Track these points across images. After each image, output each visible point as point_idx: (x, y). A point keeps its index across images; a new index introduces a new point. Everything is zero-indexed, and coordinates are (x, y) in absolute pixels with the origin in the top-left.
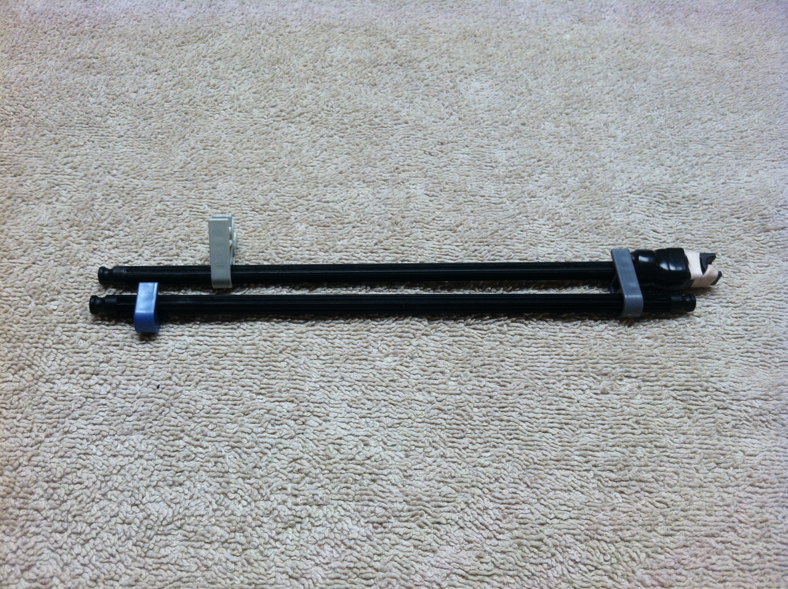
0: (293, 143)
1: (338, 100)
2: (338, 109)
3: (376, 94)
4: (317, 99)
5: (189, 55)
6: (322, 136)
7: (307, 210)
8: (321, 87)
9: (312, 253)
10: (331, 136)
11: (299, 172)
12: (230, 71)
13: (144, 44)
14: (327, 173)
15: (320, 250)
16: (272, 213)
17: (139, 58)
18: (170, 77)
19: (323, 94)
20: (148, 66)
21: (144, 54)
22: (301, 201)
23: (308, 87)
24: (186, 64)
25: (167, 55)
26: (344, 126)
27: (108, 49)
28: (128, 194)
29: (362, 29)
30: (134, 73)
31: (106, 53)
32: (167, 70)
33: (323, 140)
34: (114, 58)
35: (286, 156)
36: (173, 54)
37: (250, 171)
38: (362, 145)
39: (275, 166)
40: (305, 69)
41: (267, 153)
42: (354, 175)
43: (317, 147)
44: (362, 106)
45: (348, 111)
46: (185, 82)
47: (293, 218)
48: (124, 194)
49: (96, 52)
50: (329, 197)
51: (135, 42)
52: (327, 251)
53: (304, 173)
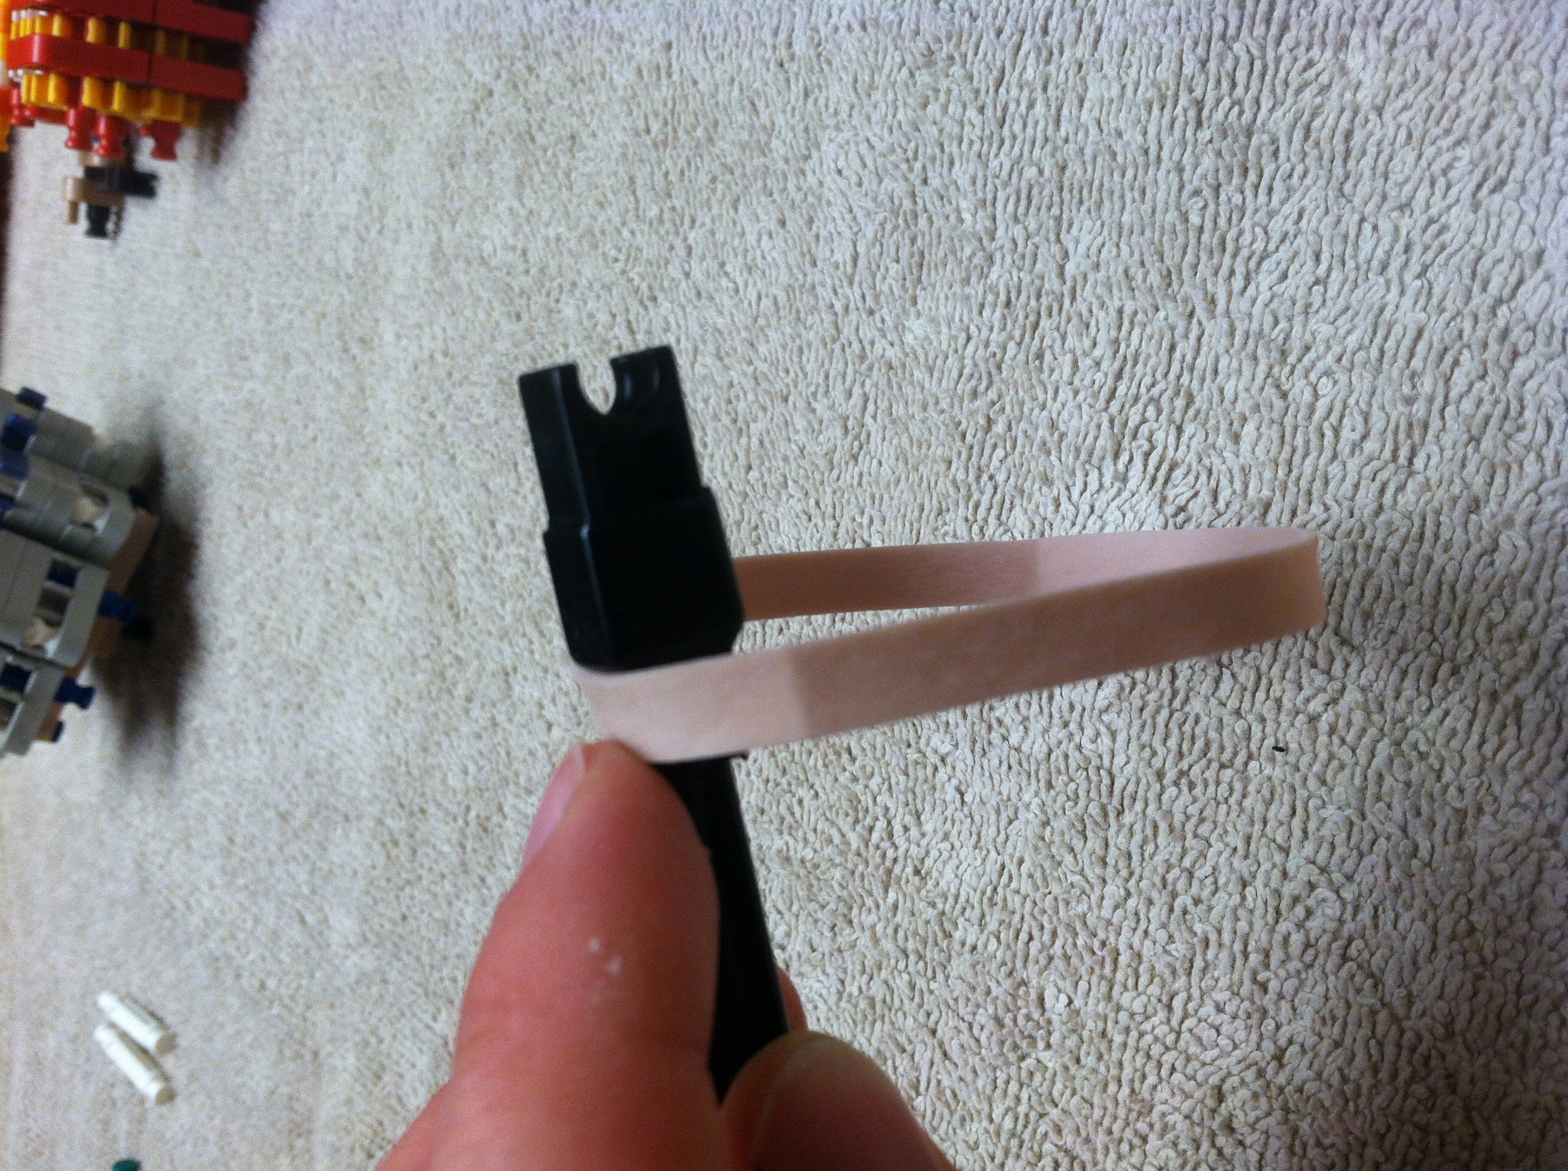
0: (696, 350)
1: (603, 232)
2: (626, 233)
3: (594, 135)
4: (597, 286)
5: (478, 594)
6: (687, 275)
7: (871, 313)
8: (571, 276)
9: (990, 298)
10: (689, 250)
11: (771, 334)
12: (519, 501)
13: (445, 696)
14: (780, 261)
15: (983, 276)
16: (871, 407)
17: (476, 712)
18: (522, 643)
19: (588, 273)
20: (494, 693)
21: (469, 699)
22: (847, 332)
23: (568, 311)
24: (497, 604)
25: (475, 646)
26: (667, 216)
27: (451, 781)
28: (784, 772)
29: (449, 176)
30: (507, 726)
31: (459, 786)
32: (506, 647)
33: (697, 274)
34: (472, 768)
35: (727, 368)
36: (474, 631)
37: (755, 463)
38: (716, 167)
39: (751, 397)
40: (525, 317)
41: (716, 417)
42: (791, 186)
43: (711, 286)
44: (621, 170)
45: (631, 207)
46: (535, 608)
47: (890, 353)
48: (784, 781)
49: (454, 809)
50: (843, 254)
51: (443, 717)
52: (991, 259)
53: (774, 321)
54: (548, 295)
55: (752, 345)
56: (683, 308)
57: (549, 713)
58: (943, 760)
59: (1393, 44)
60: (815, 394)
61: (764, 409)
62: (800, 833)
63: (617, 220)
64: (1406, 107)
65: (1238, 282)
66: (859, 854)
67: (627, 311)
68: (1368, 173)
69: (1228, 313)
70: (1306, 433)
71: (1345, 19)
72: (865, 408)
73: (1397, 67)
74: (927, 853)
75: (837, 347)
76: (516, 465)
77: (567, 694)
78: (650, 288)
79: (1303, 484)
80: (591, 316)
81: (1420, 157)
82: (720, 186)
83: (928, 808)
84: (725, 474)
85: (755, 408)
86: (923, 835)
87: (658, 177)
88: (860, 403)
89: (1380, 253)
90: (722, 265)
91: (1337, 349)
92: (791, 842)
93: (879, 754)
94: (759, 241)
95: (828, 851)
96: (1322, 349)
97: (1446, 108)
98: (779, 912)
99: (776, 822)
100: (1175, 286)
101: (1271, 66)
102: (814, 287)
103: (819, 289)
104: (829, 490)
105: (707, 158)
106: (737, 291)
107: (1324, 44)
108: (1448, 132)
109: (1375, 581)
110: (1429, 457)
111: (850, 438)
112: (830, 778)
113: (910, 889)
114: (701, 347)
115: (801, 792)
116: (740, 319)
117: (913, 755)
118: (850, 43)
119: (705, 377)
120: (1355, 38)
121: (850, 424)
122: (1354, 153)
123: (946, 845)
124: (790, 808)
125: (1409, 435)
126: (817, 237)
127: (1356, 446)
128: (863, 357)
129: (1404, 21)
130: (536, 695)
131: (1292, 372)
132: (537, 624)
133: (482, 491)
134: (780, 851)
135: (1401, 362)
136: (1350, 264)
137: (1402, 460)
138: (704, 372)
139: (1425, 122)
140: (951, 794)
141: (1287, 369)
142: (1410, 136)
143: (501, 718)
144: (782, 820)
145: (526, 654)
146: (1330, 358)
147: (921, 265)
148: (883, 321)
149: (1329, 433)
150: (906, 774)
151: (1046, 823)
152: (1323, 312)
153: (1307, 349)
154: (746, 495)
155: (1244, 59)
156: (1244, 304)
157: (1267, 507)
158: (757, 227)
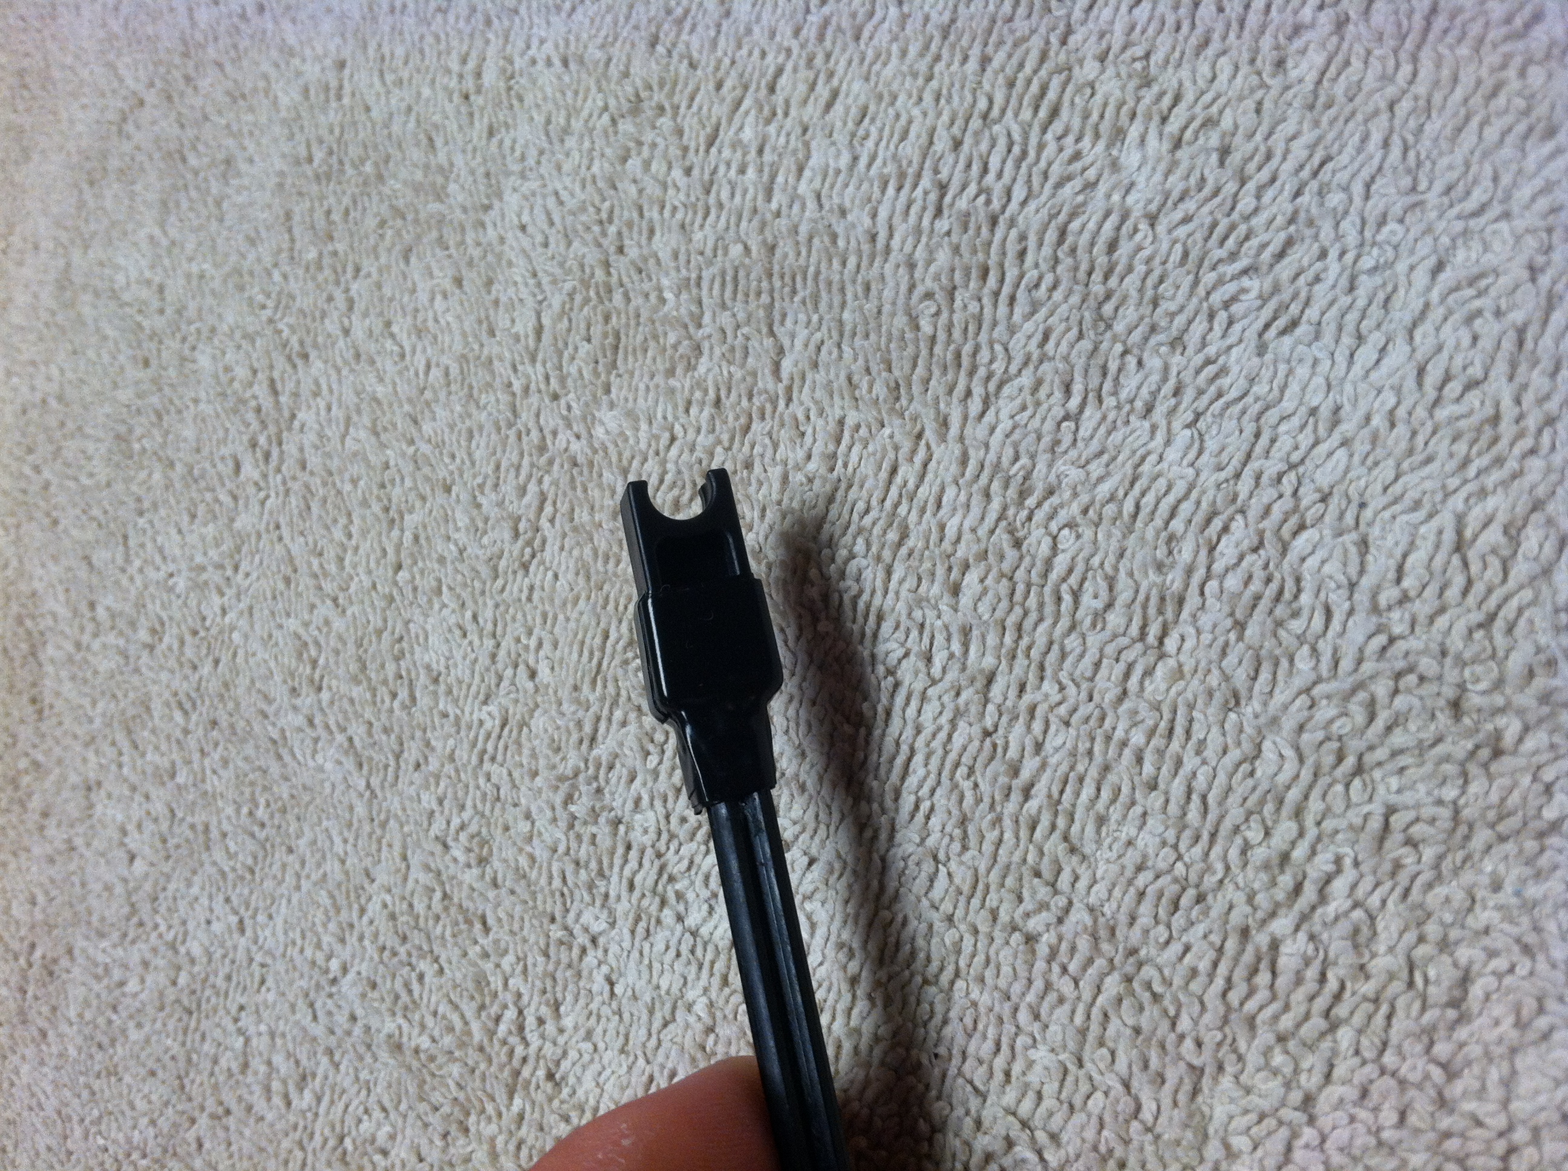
54: (184, 340)
55: (415, 422)
56: (339, 371)
57: (133, 841)
58: (594, 941)
59: (1177, 144)
60: (481, 486)
61: (424, 499)
62: (417, 1017)
63: (268, 260)
64: (1187, 220)
65: (975, 406)
66: (481, 1049)
67: (271, 367)
68: (1134, 294)
69: (961, 439)
70: (1041, 594)
71: (1125, 110)
72: (541, 509)
73: (1179, 173)
74: (565, 1053)
75: (512, 433)
76: (125, 537)
77: (156, 820)
78: (302, 343)
79: (1034, 653)
80: (227, 369)
81: (1196, 282)
82: (389, 233)
83: (569, 998)
84: (369, 572)
85: (412, 496)
86: (561, 1031)
87: (319, 215)
88: (535, 504)
89: (1144, 392)
90: (388, 324)
91: (1085, 498)
92: (405, 1026)
93: (516, 927)
94: (432, 300)
95: (447, 1041)
96: (1067, 495)
97: (1233, 227)
98: (384, 1109)
99: (389, 1000)
100: (904, 402)
101: (1032, 153)
102: (490, 361)
103: (496, 363)
104: (490, 603)
105: (375, 198)
106: (403, 356)
107: (1097, 136)
108: (1233, 256)
109: (1112, 778)
110: (1183, 639)
111: (520, 542)
112: (457, 952)
113: (540, 1097)
114: (355, 418)
115: (423, 966)
116: (403, 389)
117: (556, 933)
118: (547, 78)
119: (355, 454)
120: (1134, 132)
121: (522, 526)
122: (1119, 269)
123: (587, 1046)
124: (407, 985)
125: (1161, 612)
126: (496, 302)
127: (1099, 617)
128: (542, 448)
129: (1192, 119)
130: (120, 817)
131: (1030, 518)
132: (129, 732)
133: (84, 566)
134: (390, 1036)
135: (1158, 522)
136: (1110, 402)
137: (1151, 639)
138: (356, 447)
139: (1206, 240)
140: (599, 984)
141: (1024, 514)
142: (1186, 254)
143: (79, 842)
144: (397, 997)
145: (114, 767)
146: (1075, 508)
147: (616, 348)
148: (569, 408)
149: (1067, 598)
150: (547, 955)
151: (710, 1030)
152: (1073, 454)
153: (1051, 492)
154: (391, 599)
155: (1002, 142)
156: (981, 431)
157: (990, 680)
158: (430, 284)
